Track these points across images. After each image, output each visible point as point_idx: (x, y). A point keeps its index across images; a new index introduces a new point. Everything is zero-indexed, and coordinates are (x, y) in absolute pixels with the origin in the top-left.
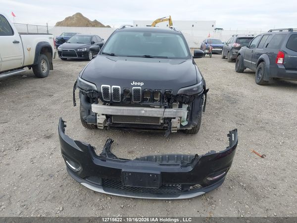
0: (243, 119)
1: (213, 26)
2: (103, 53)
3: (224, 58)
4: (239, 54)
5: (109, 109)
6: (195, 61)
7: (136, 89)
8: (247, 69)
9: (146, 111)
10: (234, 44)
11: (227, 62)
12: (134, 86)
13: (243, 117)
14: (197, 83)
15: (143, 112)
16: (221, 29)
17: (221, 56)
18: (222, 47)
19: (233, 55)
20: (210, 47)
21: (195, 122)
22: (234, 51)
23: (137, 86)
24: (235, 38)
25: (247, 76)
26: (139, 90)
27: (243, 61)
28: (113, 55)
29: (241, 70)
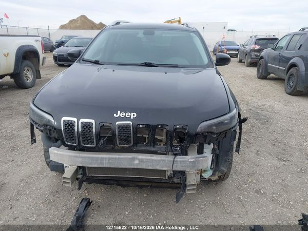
0: (284, 150)
1: (224, 28)
2: (83, 60)
3: (240, 61)
4: (262, 58)
5: (76, 157)
6: (219, 71)
7: (124, 125)
8: (272, 75)
9: (141, 161)
10: (253, 46)
11: (244, 66)
12: (120, 119)
13: (283, 147)
14: (230, 111)
15: (137, 162)
16: (235, 30)
17: (237, 59)
18: (238, 50)
19: (252, 58)
20: (225, 50)
21: (223, 168)
22: (253, 54)
23: (125, 118)
24: (254, 39)
25: (272, 83)
26: (128, 126)
27: (266, 65)
28: (97, 63)
29: (264, 76)
